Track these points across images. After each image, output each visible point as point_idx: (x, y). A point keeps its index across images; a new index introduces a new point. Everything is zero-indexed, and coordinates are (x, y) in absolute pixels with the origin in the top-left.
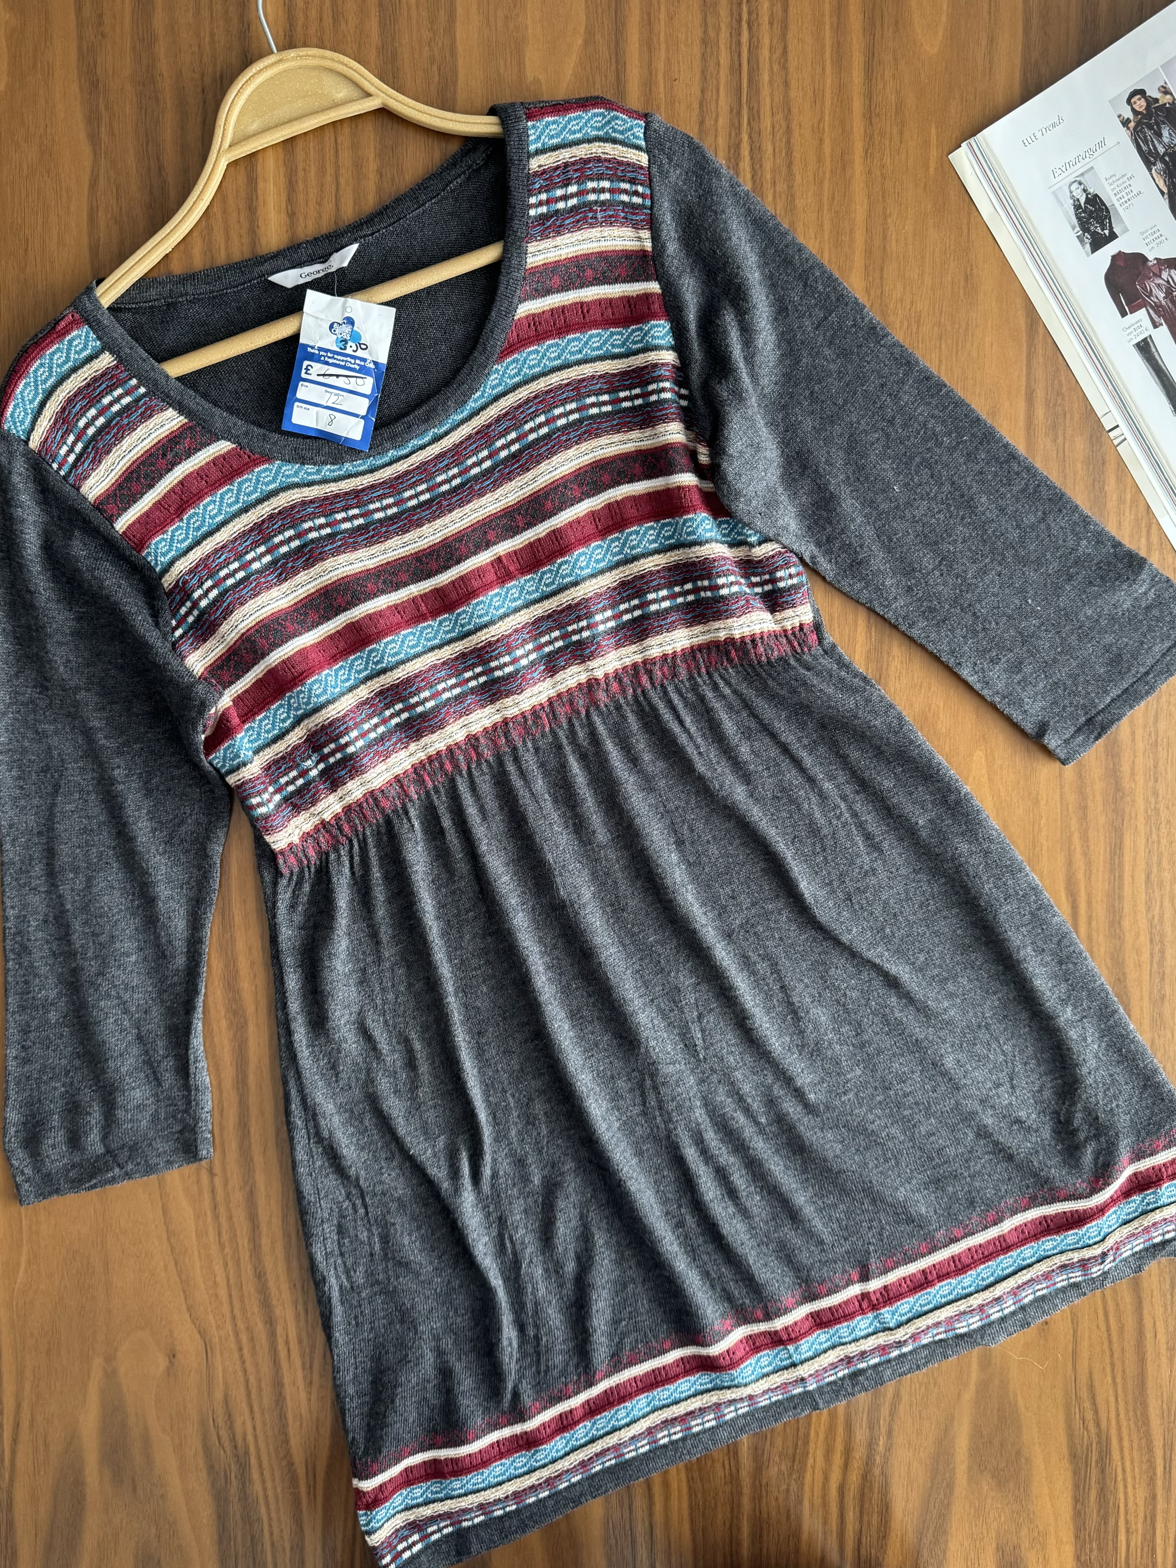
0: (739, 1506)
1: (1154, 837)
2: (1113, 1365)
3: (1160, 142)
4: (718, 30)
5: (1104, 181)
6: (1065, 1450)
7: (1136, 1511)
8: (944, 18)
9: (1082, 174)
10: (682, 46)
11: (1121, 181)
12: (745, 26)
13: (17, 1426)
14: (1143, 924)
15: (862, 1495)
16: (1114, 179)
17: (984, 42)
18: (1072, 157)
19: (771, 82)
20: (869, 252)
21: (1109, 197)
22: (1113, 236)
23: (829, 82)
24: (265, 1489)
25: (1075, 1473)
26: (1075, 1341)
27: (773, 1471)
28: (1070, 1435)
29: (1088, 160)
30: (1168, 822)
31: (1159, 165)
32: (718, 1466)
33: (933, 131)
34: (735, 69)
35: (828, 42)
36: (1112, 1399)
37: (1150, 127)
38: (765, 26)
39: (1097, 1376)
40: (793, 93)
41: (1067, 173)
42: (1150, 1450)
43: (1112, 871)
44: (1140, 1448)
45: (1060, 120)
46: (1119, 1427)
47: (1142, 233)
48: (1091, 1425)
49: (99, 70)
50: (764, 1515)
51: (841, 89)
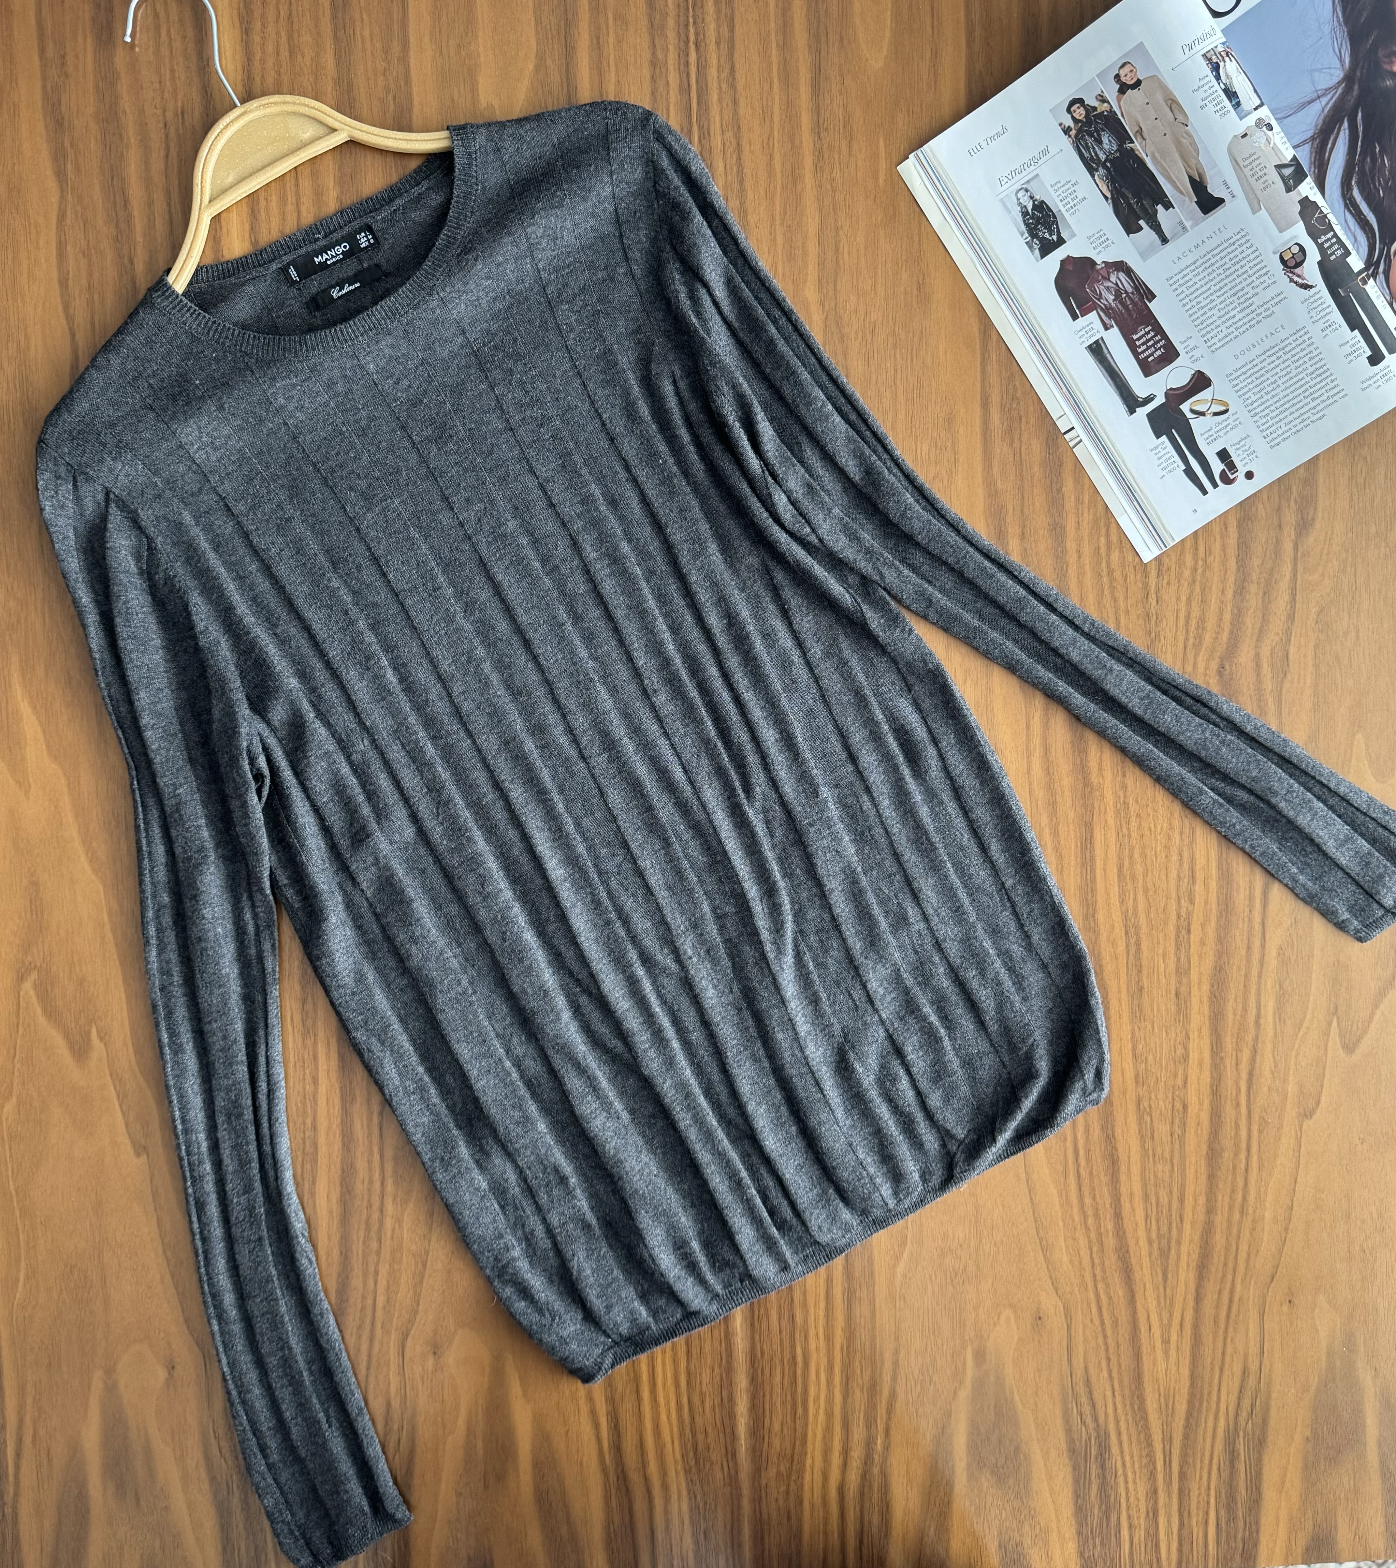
0: (739, 1507)
1: (1125, 830)
2: (1108, 1360)
4: (666, 51)
5: (1049, 188)
6: (1064, 1446)
7: (1137, 1506)
8: (888, 33)
10: (632, 68)
11: (1066, 187)
12: (692, 47)
13: (19, 1441)
14: (1117, 916)
15: (862, 1494)
16: (1058, 185)
17: (928, 55)
18: (1016, 166)
19: (720, 100)
20: (822, 264)
21: (1055, 202)
22: (1061, 241)
23: (777, 99)
25: (1075, 1468)
26: (1070, 1336)
27: (772, 1472)
28: (1069, 1431)
29: (1032, 167)
30: (1138, 815)
31: (1102, 171)
32: (717, 1468)
33: (882, 144)
34: (684, 89)
35: (775, 59)
36: (1109, 1394)
37: (1091, 135)
38: (712, 46)
39: (1092, 1371)
40: (742, 111)
42: (1150, 1444)
43: (1083, 865)
44: (1139, 1442)
45: (1004, 130)
46: (1117, 1422)
47: (1089, 238)
48: (1089, 1420)
49: (63, 109)
50: (765, 1517)
51: (789, 105)
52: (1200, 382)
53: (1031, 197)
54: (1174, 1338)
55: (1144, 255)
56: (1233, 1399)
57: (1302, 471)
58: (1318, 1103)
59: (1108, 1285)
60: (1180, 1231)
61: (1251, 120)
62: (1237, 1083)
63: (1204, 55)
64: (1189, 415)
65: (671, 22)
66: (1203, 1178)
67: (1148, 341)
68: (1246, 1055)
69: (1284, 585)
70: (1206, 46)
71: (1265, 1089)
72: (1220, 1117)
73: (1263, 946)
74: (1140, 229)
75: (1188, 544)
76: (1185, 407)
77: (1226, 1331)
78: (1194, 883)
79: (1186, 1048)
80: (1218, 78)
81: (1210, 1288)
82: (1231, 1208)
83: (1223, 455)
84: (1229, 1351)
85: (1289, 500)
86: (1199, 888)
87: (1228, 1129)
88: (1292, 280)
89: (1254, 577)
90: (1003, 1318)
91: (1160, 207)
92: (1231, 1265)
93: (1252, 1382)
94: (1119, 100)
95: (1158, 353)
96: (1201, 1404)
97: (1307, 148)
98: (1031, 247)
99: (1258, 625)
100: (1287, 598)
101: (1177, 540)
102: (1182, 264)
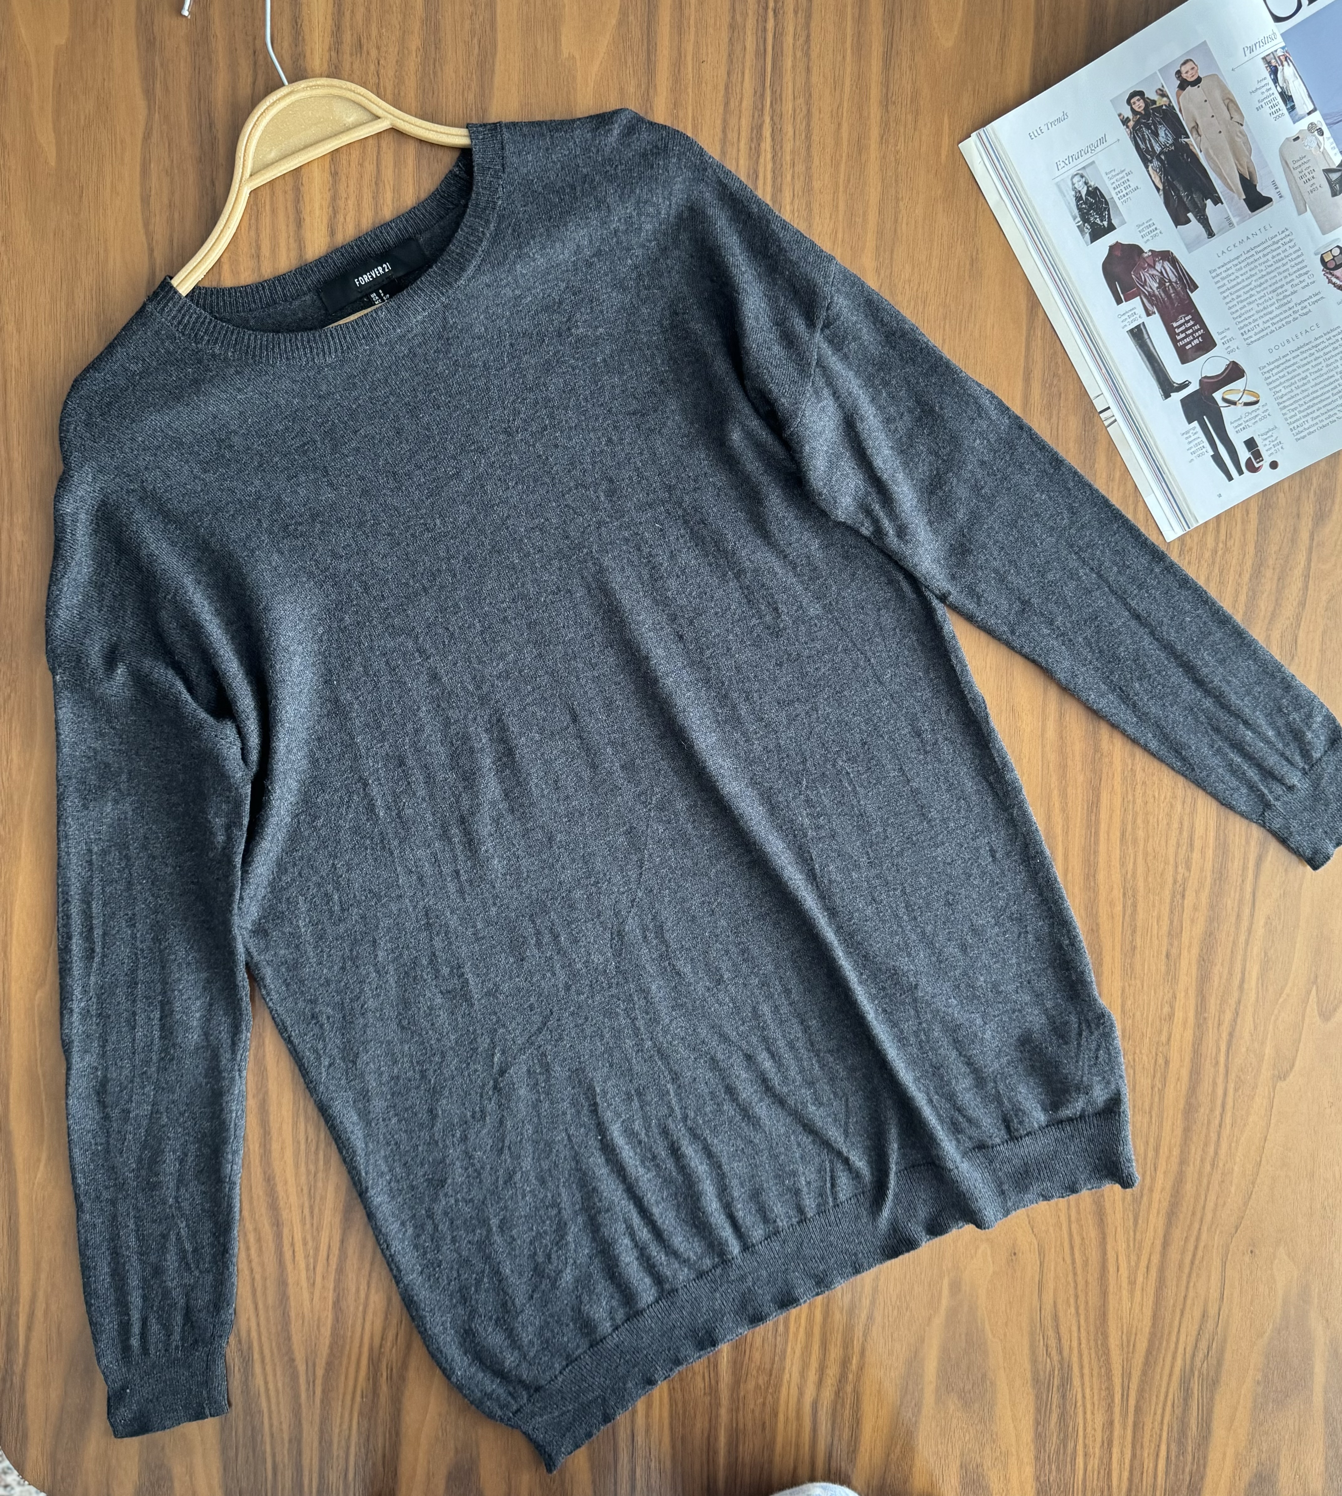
0: (717, 1416)
1: (1130, 797)
2: (1077, 1297)
3: (1157, 142)
4: (745, 15)
5: (1104, 175)
6: (1029, 1375)
7: (1094, 1436)
8: (960, 14)
9: (1084, 168)
10: (711, 30)
11: (1121, 175)
12: (771, 14)
13: (31, 1315)
14: (1117, 877)
15: (834, 1410)
16: (1113, 173)
17: (997, 38)
18: (1074, 151)
19: (794, 67)
20: (880, 234)
21: (1109, 190)
22: (1111, 228)
23: (848, 70)
24: (266, 1383)
25: (1038, 1397)
26: (1041, 1272)
27: (751, 1385)
28: (1034, 1361)
29: (1089, 154)
30: (1144, 783)
31: (1156, 163)
32: (699, 1379)
33: (946, 120)
34: (761, 54)
35: (849, 31)
36: (1075, 1328)
37: (1148, 127)
38: (790, 14)
39: (1061, 1306)
40: (814, 79)
41: (1069, 166)
42: (1109, 1378)
43: (1089, 827)
44: (1100, 1375)
45: (1065, 116)
46: (1081, 1356)
47: (1138, 226)
48: (1054, 1353)
49: (156, 28)
50: (741, 1426)
51: (860, 78)
52: (1234, 372)
53: (1086, 183)
54: (1140, 1279)
55: (1191, 247)
56: (1192, 1339)
57: (1323, 464)
58: (1292, 1066)
59: (1081, 1226)
60: (1153, 1179)
61: (1303, 124)
62: (1217, 1042)
63: (1264, 58)
64: (1221, 403)
66: (1179, 1131)
67: (1187, 329)
68: (1228, 1016)
69: (1298, 571)
71: (1244, 1050)
72: (1198, 1074)
73: (1252, 915)
74: (1188, 221)
75: (1211, 527)
76: (1218, 396)
77: (1189, 1276)
78: (1192, 850)
79: (1172, 1007)
80: (1275, 81)
81: (1177, 1234)
82: (1202, 1161)
83: (1251, 444)
84: (1191, 1294)
85: (1309, 490)
86: (1196, 856)
87: (1205, 1086)
88: (1330, 281)
89: (1271, 562)
90: (980, 1251)
91: (1209, 202)
92: (1198, 1215)
93: (1210, 1325)
94: (1178, 96)
95: (1196, 342)
96: (1160, 1344)
98: (1082, 231)
99: (1270, 609)
100: (1300, 585)
101: (1201, 522)
102: (1226, 258)
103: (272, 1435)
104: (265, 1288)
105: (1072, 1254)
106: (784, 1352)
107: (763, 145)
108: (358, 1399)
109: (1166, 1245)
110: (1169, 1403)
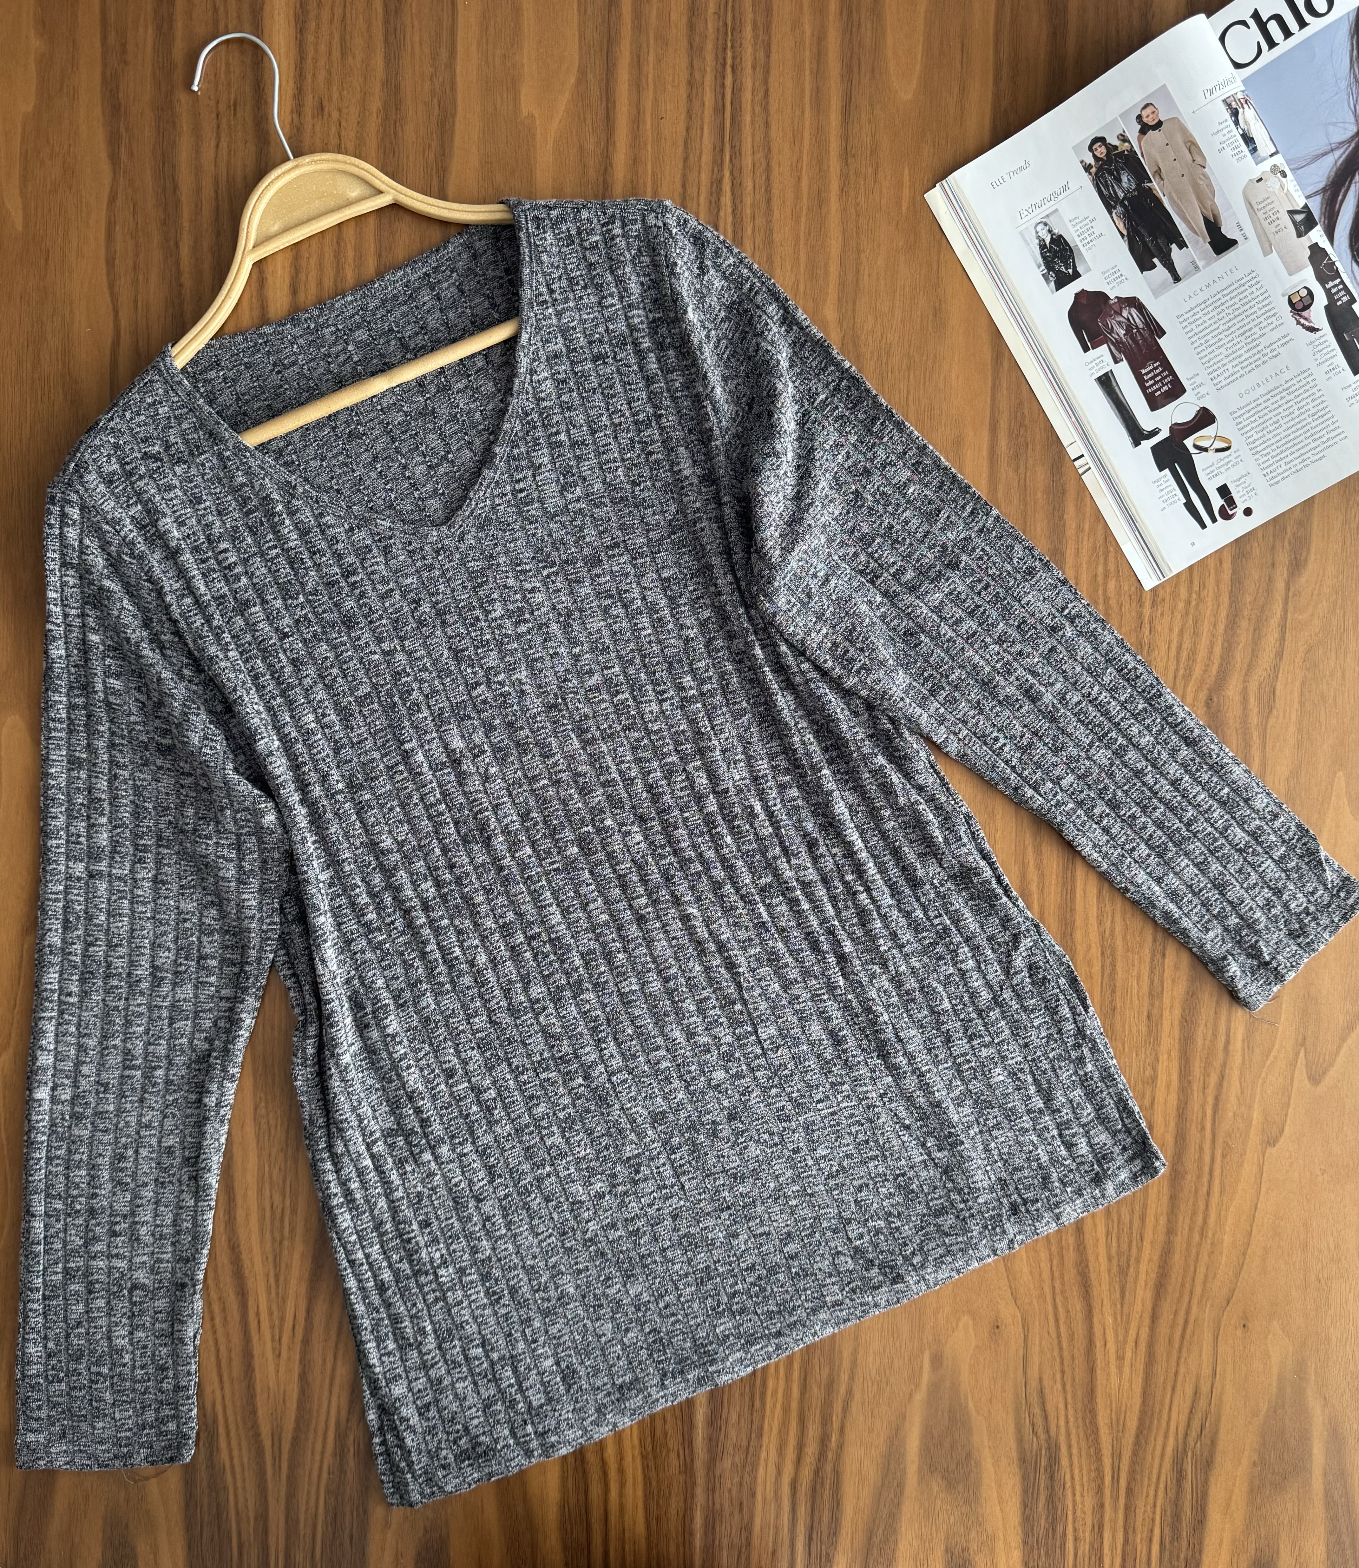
0: (693, 1496)
2: (1063, 1372)
3: (1120, 187)
4: (703, 72)
5: (1068, 223)
6: (1015, 1454)
7: (1084, 1519)
8: (918, 67)
10: (669, 87)
11: (1084, 223)
12: (729, 69)
14: (1094, 936)
15: (814, 1490)
16: (1077, 221)
17: (956, 90)
18: (1038, 200)
19: (752, 122)
20: (842, 285)
21: (1072, 237)
22: (1077, 275)
23: (807, 124)
24: (231, 1458)
25: (1025, 1477)
26: (1026, 1346)
27: (727, 1463)
28: (1020, 1440)
29: (1052, 203)
31: (1119, 209)
32: (673, 1456)
33: (906, 172)
34: (719, 110)
35: (808, 87)
36: (1061, 1406)
37: (1111, 173)
38: (748, 70)
39: (1047, 1383)
40: (773, 133)
41: (1033, 214)
42: (1099, 1458)
43: (1064, 884)
44: (1089, 1455)
45: (1027, 164)
46: (1068, 1434)
47: (1103, 273)
48: (1040, 1431)
49: (121, 95)
50: (718, 1506)
51: (819, 132)
52: (1205, 418)
53: (1050, 231)
54: (1129, 1354)
55: (1157, 292)
56: (1184, 1418)
57: (1298, 510)
58: (1282, 1131)
59: (1066, 1298)
60: (1140, 1249)
61: (1266, 166)
62: (1203, 1107)
63: (1224, 101)
64: (1192, 450)
65: (709, 46)
66: (1165, 1199)
67: (1156, 376)
68: (1213, 1079)
69: (1274, 622)
70: (1227, 92)
71: (1231, 1114)
72: (1184, 1139)
74: (1154, 266)
75: (1184, 578)
76: (1189, 442)
77: (1180, 1350)
79: (1154, 1070)
80: (1237, 123)
81: (1167, 1308)
82: (1191, 1229)
83: (1224, 491)
84: (1182, 1370)
85: (1283, 539)
87: (1192, 1153)
88: (1298, 323)
89: (1247, 613)
90: (961, 1325)
91: (1174, 247)
92: (1188, 1286)
93: (1202, 1403)
94: (1139, 141)
95: (1165, 388)
96: (1151, 1423)
97: (1318, 199)
98: (1047, 280)
99: (1247, 660)
100: (1277, 635)
102: (1193, 303)
103: (237, 1513)
104: (230, 1360)
105: (1058, 1327)
106: (761, 1428)
107: (723, 199)
108: (325, 1475)
109: (1154, 1318)
110: (1162, 1485)
